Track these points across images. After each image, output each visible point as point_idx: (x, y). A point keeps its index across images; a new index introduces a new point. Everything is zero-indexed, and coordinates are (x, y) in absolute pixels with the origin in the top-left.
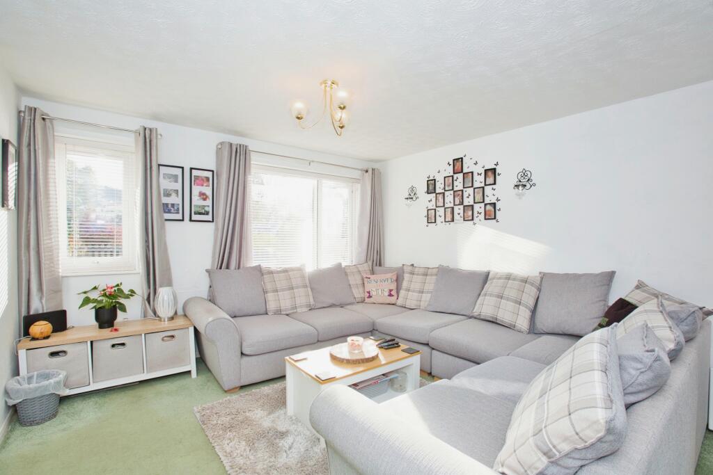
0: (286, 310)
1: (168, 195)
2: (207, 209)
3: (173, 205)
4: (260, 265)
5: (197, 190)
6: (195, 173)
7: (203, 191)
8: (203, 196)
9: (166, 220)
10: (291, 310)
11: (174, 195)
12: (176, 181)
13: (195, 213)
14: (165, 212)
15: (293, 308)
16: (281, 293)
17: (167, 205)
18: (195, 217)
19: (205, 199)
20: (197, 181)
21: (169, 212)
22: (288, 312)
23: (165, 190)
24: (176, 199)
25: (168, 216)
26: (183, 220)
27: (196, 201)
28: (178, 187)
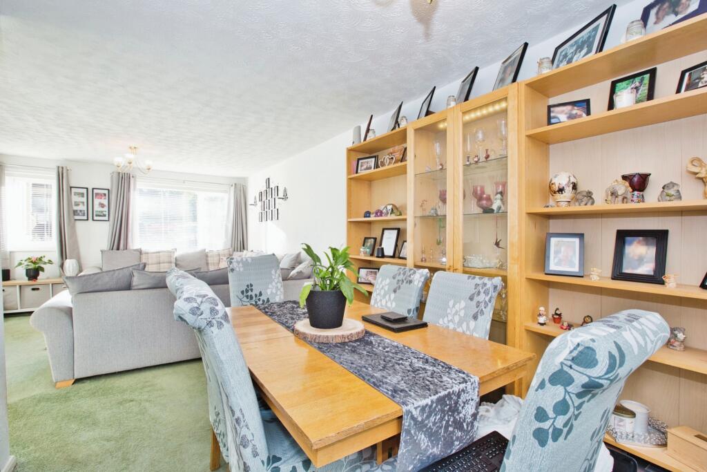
1: (77, 205)
2: (104, 213)
3: (81, 211)
5: (97, 201)
6: (95, 191)
7: (102, 202)
8: (102, 205)
9: (76, 220)
11: (81, 204)
12: (83, 197)
13: (97, 216)
17: (77, 210)
18: (95, 218)
19: (103, 207)
20: (98, 196)
21: (77, 215)
23: (75, 202)
24: (83, 208)
25: (77, 217)
26: (87, 220)
27: (97, 208)
28: (84, 200)
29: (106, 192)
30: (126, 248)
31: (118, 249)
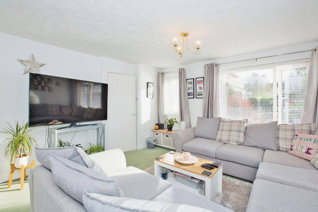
0: (224, 141)
1: (189, 89)
2: (202, 93)
3: (191, 93)
4: (221, 117)
5: (198, 86)
6: (197, 80)
7: (200, 86)
8: (200, 88)
9: (189, 98)
10: (226, 141)
11: (191, 89)
12: (192, 84)
13: (198, 95)
14: (188, 95)
15: (227, 141)
16: (224, 132)
17: (189, 93)
18: (198, 97)
19: (201, 89)
20: (198, 83)
21: (190, 95)
22: (225, 142)
23: (188, 88)
24: (191, 91)
25: (189, 97)
26: (194, 98)
27: (198, 90)
28: (192, 86)
29: (202, 79)
30: (212, 117)
31: (208, 117)
